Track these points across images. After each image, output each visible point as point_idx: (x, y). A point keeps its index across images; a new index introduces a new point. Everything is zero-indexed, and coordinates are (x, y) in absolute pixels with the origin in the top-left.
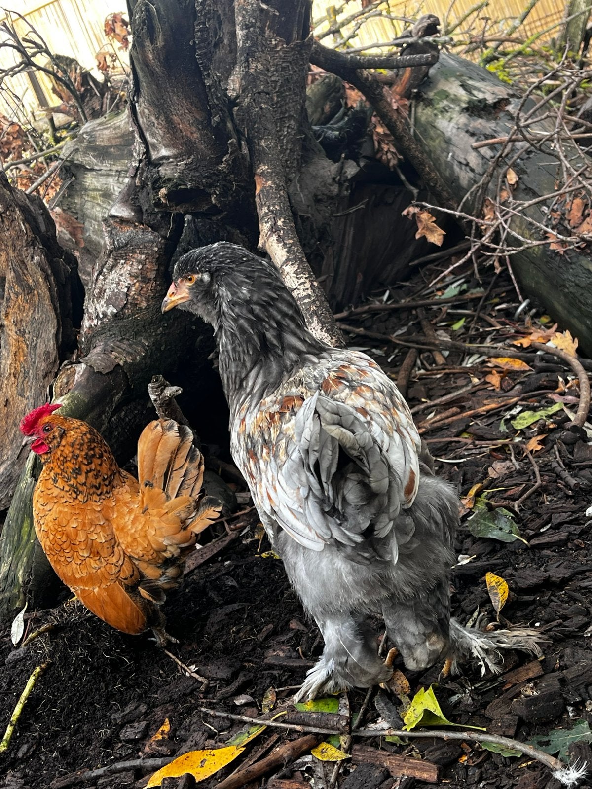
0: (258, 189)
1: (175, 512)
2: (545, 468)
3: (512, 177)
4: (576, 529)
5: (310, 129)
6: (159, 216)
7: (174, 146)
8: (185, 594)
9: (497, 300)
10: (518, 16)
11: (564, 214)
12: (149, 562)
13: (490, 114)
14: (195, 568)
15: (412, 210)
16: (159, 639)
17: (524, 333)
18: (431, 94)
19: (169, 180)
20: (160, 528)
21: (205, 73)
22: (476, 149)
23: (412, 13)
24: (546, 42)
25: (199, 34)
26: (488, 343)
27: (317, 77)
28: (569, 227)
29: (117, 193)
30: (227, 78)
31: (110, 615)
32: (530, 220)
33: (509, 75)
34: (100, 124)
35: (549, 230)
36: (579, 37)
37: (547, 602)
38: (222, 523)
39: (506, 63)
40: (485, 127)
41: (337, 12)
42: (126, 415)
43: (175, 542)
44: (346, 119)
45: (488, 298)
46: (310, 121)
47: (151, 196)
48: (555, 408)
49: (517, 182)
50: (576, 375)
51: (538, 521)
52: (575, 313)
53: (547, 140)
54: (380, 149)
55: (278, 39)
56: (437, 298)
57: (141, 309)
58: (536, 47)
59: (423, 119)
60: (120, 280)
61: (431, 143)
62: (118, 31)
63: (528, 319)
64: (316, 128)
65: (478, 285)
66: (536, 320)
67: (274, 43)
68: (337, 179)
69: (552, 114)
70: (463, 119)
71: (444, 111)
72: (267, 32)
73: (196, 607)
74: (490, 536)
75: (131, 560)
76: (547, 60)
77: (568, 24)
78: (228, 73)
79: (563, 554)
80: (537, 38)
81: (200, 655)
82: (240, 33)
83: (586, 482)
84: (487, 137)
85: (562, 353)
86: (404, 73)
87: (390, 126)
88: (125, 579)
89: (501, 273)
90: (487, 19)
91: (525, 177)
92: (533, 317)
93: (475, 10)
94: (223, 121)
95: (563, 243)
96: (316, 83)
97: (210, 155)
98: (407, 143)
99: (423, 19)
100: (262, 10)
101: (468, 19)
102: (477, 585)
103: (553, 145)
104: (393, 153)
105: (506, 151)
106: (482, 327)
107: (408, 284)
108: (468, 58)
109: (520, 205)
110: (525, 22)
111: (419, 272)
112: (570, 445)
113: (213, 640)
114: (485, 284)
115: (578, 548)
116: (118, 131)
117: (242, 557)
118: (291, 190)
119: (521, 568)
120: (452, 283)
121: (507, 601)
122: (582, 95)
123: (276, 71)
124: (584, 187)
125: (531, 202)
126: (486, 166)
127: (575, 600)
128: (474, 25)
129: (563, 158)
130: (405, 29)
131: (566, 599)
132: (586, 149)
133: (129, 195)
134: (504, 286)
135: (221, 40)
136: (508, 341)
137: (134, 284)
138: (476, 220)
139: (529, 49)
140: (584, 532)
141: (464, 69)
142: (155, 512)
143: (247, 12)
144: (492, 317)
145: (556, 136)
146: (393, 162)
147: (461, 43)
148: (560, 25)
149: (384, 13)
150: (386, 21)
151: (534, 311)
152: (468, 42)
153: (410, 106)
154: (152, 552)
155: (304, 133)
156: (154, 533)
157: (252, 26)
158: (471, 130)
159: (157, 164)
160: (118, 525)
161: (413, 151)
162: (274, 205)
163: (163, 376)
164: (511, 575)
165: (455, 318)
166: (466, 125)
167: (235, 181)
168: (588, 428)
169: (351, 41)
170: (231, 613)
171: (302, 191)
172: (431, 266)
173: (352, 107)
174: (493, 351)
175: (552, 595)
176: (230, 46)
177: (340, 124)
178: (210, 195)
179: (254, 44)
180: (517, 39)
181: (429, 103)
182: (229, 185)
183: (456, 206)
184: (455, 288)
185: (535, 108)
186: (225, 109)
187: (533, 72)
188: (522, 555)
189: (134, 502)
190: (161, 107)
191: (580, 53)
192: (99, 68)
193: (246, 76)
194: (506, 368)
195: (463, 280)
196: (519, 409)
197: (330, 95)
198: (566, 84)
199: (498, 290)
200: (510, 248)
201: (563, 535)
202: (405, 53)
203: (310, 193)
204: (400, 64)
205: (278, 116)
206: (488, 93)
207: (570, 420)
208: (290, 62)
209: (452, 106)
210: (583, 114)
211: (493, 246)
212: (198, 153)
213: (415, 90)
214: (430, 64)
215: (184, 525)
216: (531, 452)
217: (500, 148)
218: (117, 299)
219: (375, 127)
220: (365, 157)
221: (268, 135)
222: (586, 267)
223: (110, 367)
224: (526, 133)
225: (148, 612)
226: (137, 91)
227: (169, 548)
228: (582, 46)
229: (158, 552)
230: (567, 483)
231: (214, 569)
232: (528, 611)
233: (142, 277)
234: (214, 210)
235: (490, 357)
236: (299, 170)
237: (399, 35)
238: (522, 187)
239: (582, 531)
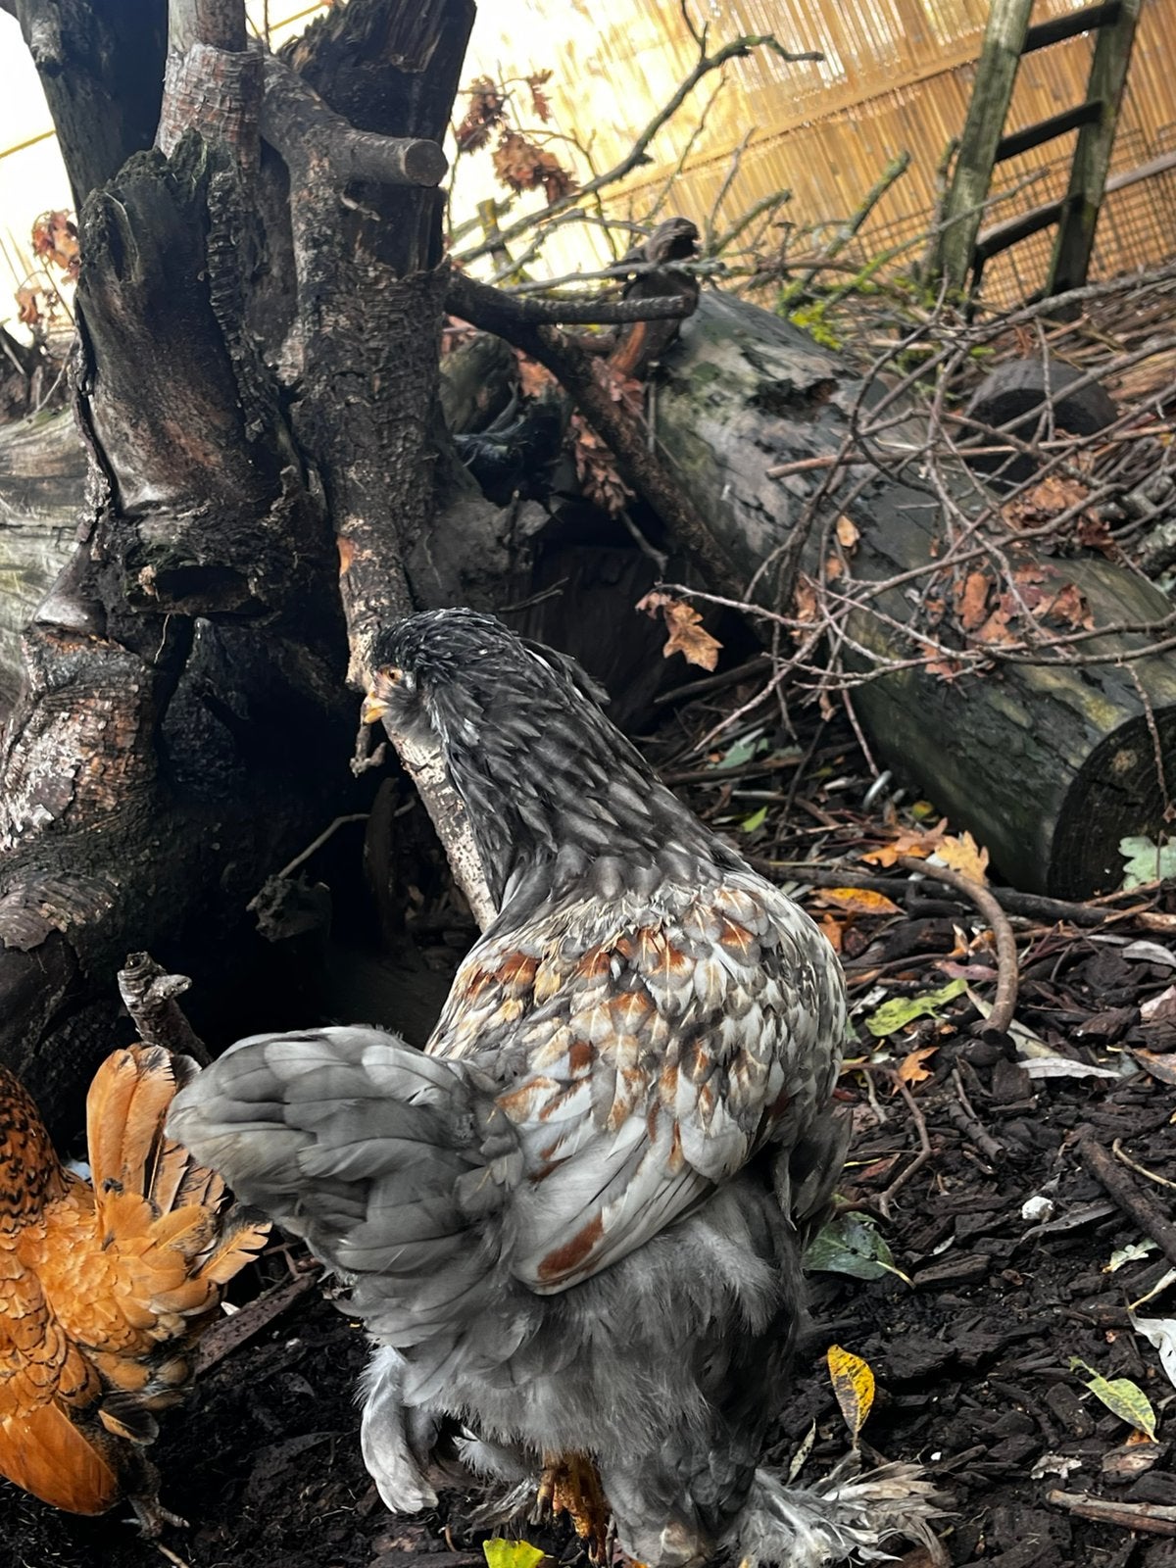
0: (345, 564)
1: (172, 1241)
2: (938, 1119)
3: (848, 534)
4: (1003, 1247)
5: (450, 441)
6: (142, 620)
7: (170, 480)
8: (200, 1416)
9: (827, 772)
10: (845, 217)
11: (950, 604)
12: (122, 1354)
13: (800, 408)
14: (225, 1357)
15: (656, 599)
16: (146, 1521)
17: (883, 838)
18: (686, 372)
19: (160, 548)
20: (142, 1279)
21: (231, 337)
22: (776, 479)
23: (644, 214)
24: (901, 269)
25: (217, 258)
26: (813, 858)
27: (461, 338)
28: (961, 630)
29: (55, 574)
30: (279, 343)
31: (37, 1475)
32: (886, 618)
33: (833, 331)
34: (19, 434)
35: (924, 638)
36: (964, 261)
37: (953, 1408)
38: (280, 1256)
39: (829, 308)
40: (792, 435)
41: (496, 210)
42: (74, 1034)
43: (174, 1305)
44: (522, 419)
45: (810, 767)
46: (449, 424)
47: (124, 581)
48: (951, 991)
49: (857, 542)
50: (987, 922)
51: (929, 1232)
52: (981, 797)
53: (914, 460)
54: (590, 478)
55: (381, 266)
56: (711, 766)
57: (103, 811)
58: (885, 276)
59: (672, 419)
60: (60, 754)
61: (689, 466)
62: (59, 245)
63: (888, 809)
64: (462, 438)
65: (789, 741)
66: (905, 810)
67: (372, 274)
68: (506, 540)
69: (920, 411)
70: (748, 420)
71: (712, 403)
72: (359, 253)
73: (224, 1443)
74: (833, 1268)
75: (81, 1352)
76: (906, 303)
77: (943, 235)
78: (282, 333)
79: (980, 1300)
80: (886, 261)
81: (234, 1553)
82: (302, 256)
83: (1019, 1146)
84: (797, 454)
85: (959, 880)
86: (632, 330)
87: (608, 433)
88: (71, 1395)
89: (833, 718)
90: (787, 226)
91: (873, 531)
92: (898, 806)
93: (765, 207)
94: (269, 430)
95: (951, 662)
96: (460, 349)
97: (244, 497)
98: (642, 468)
99: (665, 225)
100: (346, 211)
101: (752, 224)
102: (810, 1374)
103: (923, 470)
104: (614, 485)
105: (835, 482)
106: (800, 825)
107: (652, 739)
108: (754, 301)
109: (865, 588)
110: (861, 231)
111: (674, 716)
112: (984, 1067)
113: (262, 1518)
114: (804, 739)
115: (1010, 1287)
116: (56, 447)
117: (324, 1330)
118: (414, 562)
119: (899, 1334)
120: (739, 738)
121: (873, 1408)
122: (973, 369)
123: (378, 328)
124: (987, 553)
125: (886, 583)
126: (796, 512)
127: (1010, 1401)
128: (764, 237)
129: (943, 495)
130: (632, 246)
131: (992, 1398)
132: (988, 477)
133: (76, 579)
134: (841, 743)
135: (265, 269)
136: (852, 854)
137: (90, 761)
138: (782, 620)
139: (869, 283)
140: (1021, 1253)
141: (747, 323)
142: (129, 1244)
143: (315, 214)
144: (820, 805)
145: (929, 453)
146: (616, 503)
147: (738, 271)
148: (927, 236)
149: (591, 213)
150: (596, 230)
151: (900, 793)
152: (753, 269)
153: (646, 395)
154: (125, 1332)
155: (438, 450)
156: (128, 1289)
157: (327, 242)
158: (765, 440)
159: (136, 516)
160: (51, 1279)
161: (654, 483)
162: (377, 597)
163: (150, 955)
164: (880, 1351)
165: (746, 808)
166: (755, 431)
167: (297, 549)
168: (1017, 1032)
169: (528, 268)
170: (300, 1455)
171: (436, 564)
172: (697, 704)
173: (531, 398)
174: (823, 876)
175: (962, 1391)
176: (284, 280)
177: (509, 431)
178: (245, 578)
179: (332, 278)
180: (846, 262)
181: (683, 388)
182: (285, 558)
183: (740, 588)
184: (746, 746)
185: (887, 398)
186: (273, 407)
187: (879, 327)
188: (899, 1304)
189: (84, 1228)
190: (140, 404)
191: (967, 289)
192: (22, 319)
193: (315, 341)
194: (851, 908)
195: (760, 731)
196: (880, 993)
197: (486, 374)
198: (944, 353)
199: (829, 751)
200: (849, 675)
201: (978, 1261)
202: (633, 291)
203: (453, 567)
204: (624, 316)
205: (383, 417)
206: (795, 368)
207: (980, 1016)
208: (406, 312)
209: (727, 393)
210: (978, 407)
211: (816, 670)
212: (219, 495)
213: (655, 364)
214: (681, 315)
215: (192, 1268)
216: (909, 1083)
217: (823, 476)
218: (52, 793)
219: (579, 436)
220: (562, 494)
221: (364, 457)
222: (997, 707)
223: (37, 936)
224: (870, 447)
225: (120, 1462)
226: (91, 371)
227: (162, 1320)
228: (971, 275)
229: (139, 1330)
230: (981, 1148)
231: (262, 1358)
232: (916, 1427)
233: (106, 746)
234: (255, 608)
235: (818, 887)
236: (430, 524)
237: (620, 258)
238: (868, 550)
239: (1017, 1249)
